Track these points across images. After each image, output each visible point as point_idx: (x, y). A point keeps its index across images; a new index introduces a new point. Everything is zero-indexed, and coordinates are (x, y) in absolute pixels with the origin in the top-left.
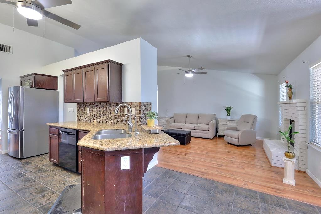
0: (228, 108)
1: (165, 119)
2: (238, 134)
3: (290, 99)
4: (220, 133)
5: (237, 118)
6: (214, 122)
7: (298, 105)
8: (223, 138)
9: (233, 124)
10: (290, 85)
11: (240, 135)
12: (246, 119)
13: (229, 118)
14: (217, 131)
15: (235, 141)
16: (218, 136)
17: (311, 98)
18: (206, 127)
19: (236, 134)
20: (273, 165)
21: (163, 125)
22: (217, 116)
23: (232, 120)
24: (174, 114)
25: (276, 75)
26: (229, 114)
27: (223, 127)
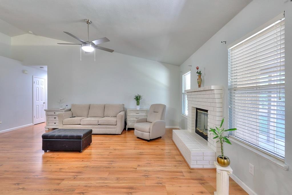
0: (137, 97)
1: (57, 113)
2: (149, 128)
3: (200, 86)
4: (129, 125)
5: (147, 107)
6: (122, 113)
7: (215, 92)
8: (132, 131)
9: (142, 115)
10: (200, 72)
11: (151, 128)
12: (156, 108)
13: (138, 108)
14: (126, 123)
15: (147, 136)
16: (127, 130)
17: (229, 84)
18: (112, 120)
19: (146, 127)
20: (192, 167)
21: (55, 121)
22: (125, 106)
23: (142, 111)
24: (73, 105)
25: (179, 66)
26: (138, 104)
27: (132, 119)
